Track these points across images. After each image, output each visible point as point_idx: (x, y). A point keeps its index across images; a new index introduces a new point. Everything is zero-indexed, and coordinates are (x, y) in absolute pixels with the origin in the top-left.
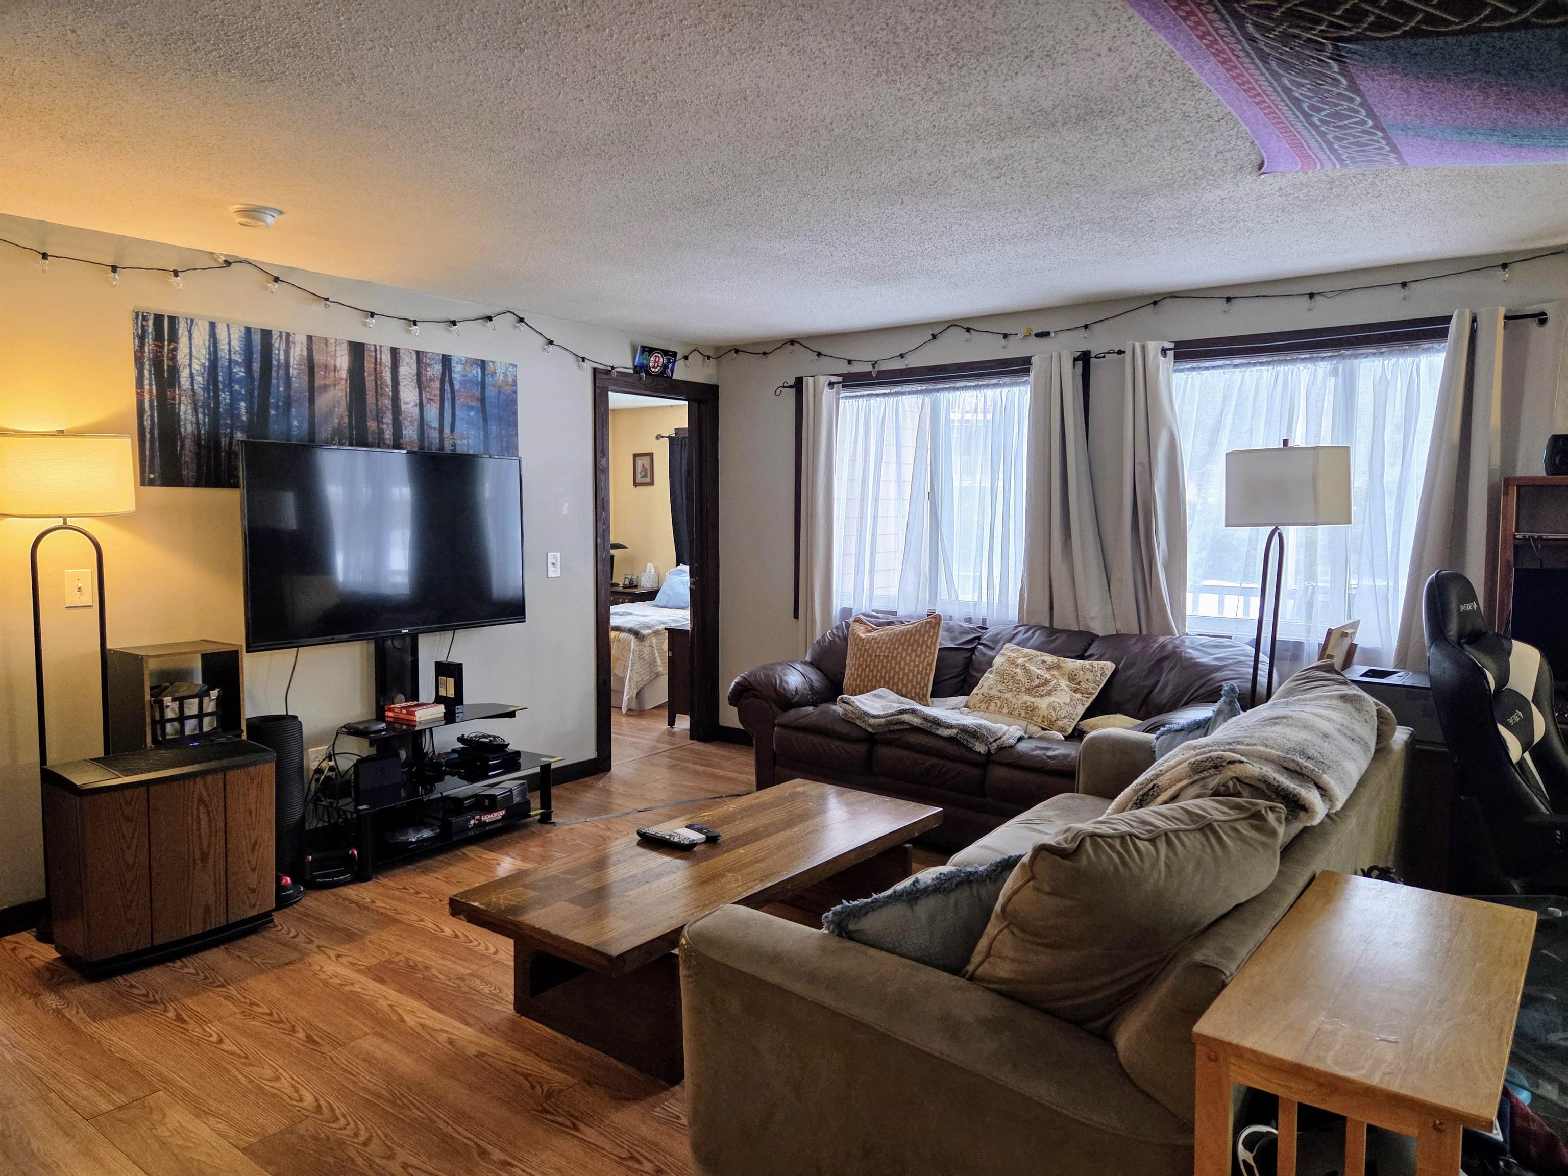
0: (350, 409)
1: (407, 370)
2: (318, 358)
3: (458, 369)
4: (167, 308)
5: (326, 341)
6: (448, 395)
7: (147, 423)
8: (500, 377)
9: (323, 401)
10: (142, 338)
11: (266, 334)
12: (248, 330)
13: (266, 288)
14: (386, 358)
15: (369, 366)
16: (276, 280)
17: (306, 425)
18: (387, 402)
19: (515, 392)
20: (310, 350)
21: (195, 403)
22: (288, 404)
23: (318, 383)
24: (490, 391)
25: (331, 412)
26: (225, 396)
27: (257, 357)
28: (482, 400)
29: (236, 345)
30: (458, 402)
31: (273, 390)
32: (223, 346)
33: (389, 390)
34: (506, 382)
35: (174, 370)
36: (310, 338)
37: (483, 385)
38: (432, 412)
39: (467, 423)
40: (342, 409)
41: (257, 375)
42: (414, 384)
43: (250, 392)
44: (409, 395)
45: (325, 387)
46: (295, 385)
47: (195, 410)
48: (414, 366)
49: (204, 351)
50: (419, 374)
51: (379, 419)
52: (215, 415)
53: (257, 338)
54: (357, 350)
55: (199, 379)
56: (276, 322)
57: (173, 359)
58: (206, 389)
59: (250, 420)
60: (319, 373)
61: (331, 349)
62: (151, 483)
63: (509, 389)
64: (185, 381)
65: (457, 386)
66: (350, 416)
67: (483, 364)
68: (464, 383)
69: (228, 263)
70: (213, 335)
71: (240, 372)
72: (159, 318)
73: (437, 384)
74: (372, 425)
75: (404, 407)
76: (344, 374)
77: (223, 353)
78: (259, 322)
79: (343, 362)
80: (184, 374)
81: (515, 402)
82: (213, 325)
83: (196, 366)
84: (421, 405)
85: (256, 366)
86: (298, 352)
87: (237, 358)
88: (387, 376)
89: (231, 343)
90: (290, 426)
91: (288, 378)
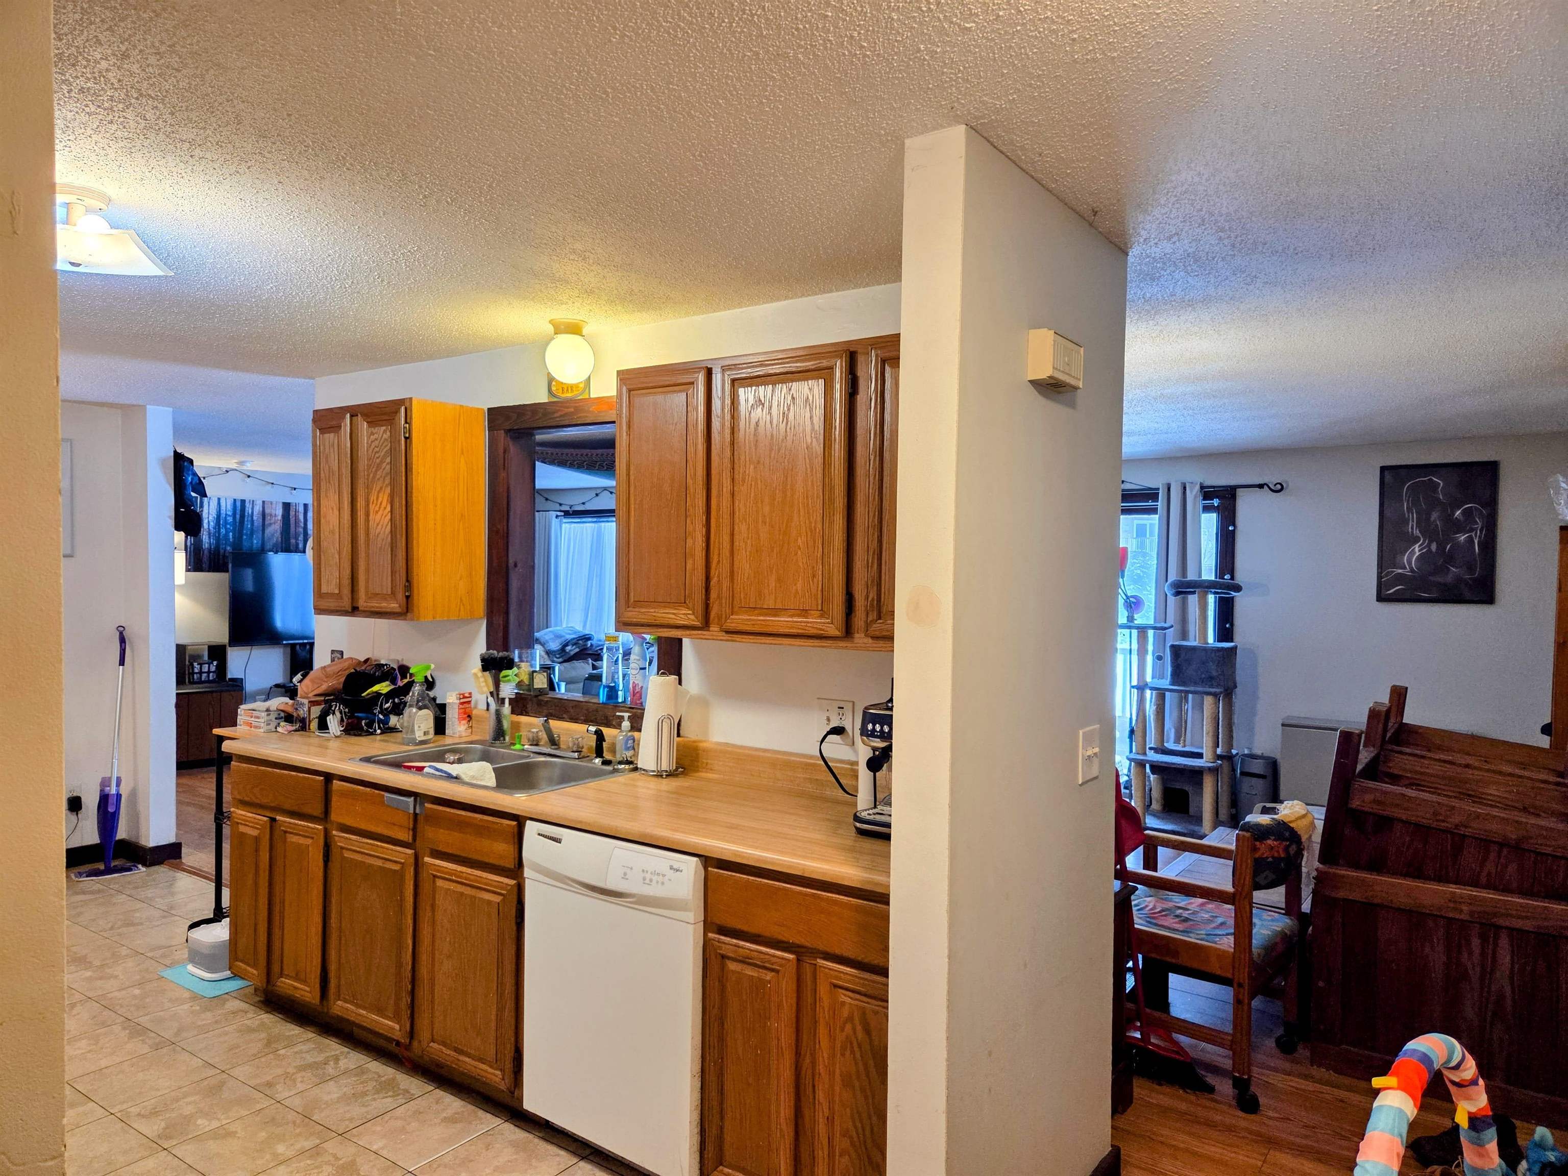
0: (282, 534)
2: (267, 511)
5: (271, 503)
9: (268, 531)
11: (243, 502)
12: (235, 500)
13: (244, 481)
14: (301, 509)
15: (292, 513)
16: (249, 476)
17: (260, 543)
18: (301, 530)
20: (263, 508)
21: (209, 534)
22: (252, 532)
23: (267, 522)
25: (273, 535)
26: (223, 531)
27: (238, 512)
29: (229, 507)
31: (245, 527)
32: (223, 508)
33: (302, 525)
36: (264, 502)
40: (278, 535)
41: (238, 520)
43: (235, 528)
45: (271, 524)
46: (256, 524)
47: (210, 538)
51: (297, 539)
52: (218, 539)
53: (238, 504)
54: (287, 506)
55: (212, 524)
56: (246, 496)
58: (214, 528)
59: (234, 541)
60: (268, 518)
61: (274, 506)
62: (192, 571)
66: (282, 538)
69: (227, 471)
70: (219, 504)
71: (230, 519)
74: (293, 541)
75: (309, 531)
76: (280, 517)
77: (223, 512)
78: (240, 496)
79: (279, 512)
82: (219, 499)
83: (211, 518)
85: (238, 516)
86: (258, 508)
87: (230, 513)
88: (301, 517)
89: (227, 507)
90: (252, 543)
91: (252, 521)
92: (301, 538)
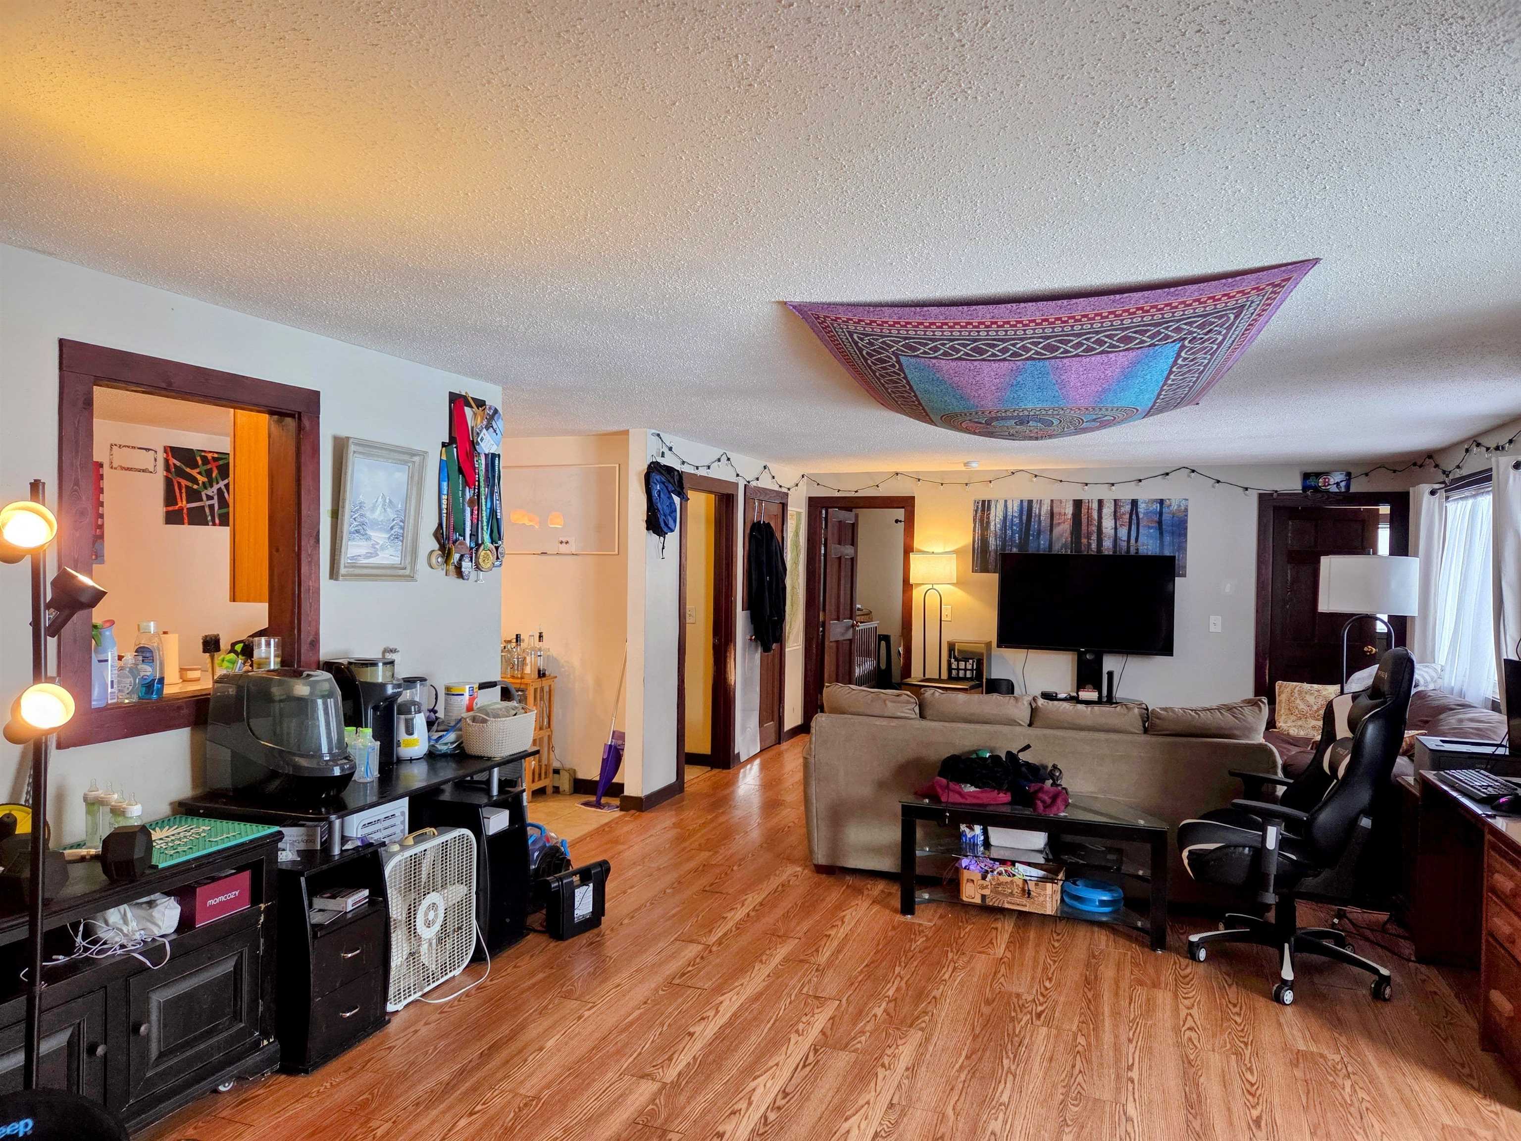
0: (1072, 534)
1: (1108, 510)
2: (1055, 510)
3: (1142, 508)
4: (986, 498)
5: (1061, 501)
6: (1134, 521)
7: (976, 546)
8: (1174, 507)
9: (1057, 531)
10: (976, 511)
11: (1030, 502)
12: (1022, 501)
13: (1032, 481)
14: (1095, 506)
15: (1084, 511)
16: (1036, 476)
17: (1047, 543)
18: (1095, 529)
19: (1186, 516)
20: (1052, 507)
21: (996, 536)
22: (1039, 532)
23: (1055, 522)
24: (1166, 517)
25: (1062, 535)
26: (1009, 532)
27: (1025, 513)
28: (1160, 523)
29: (1016, 508)
30: (1141, 525)
31: (1032, 528)
32: (1010, 510)
33: (1096, 522)
34: (1180, 511)
35: (988, 523)
36: (1052, 501)
37: (1161, 514)
38: (1123, 532)
39: (1147, 536)
40: (1067, 534)
41: (1024, 521)
42: (1112, 517)
43: (1021, 530)
44: (1108, 524)
45: (1059, 524)
46: (1043, 524)
47: (996, 540)
48: (1113, 508)
49: (1001, 513)
50: (1115, 512)
51: (1089, 538)
52: (1004, 541)
53: (1025, 504)
54: (1078, 504)
55: (998, 526)
56: (1035, 497)
57: (988, 518)
58: (1001, 530)
59: (1020, 542)
60: (1056, 517)
61: (1063, 504)
62: (976, 571)
63: (1181, 515)
64: (992, 527)
65: (1141, 516)
66: (1072, 538)
67: (1161, 502)
68: (1146, 514)
69: (1013, 473)
70: (1006, 506)
71: (1016, 521)
72: (984, 502)
73: (1127, 516)
74: (1084, 541)
75: (1104, 530)
76: (1070, 516)
77: (1010, 513)
78: (1026, 497)
79: (1069, 510)
80: (992, 524)
81: (1185, 522)
82: (1006, 501)
83: (997, 520)
84: (1116, 529)
85: (1024, 517)
86: (1046, 508)
87: (1016, 515)
88: (1095, 515)
89: (1014, 508)
90: (1039, 544)
91: (1040, 522)
92: (1094, 537)
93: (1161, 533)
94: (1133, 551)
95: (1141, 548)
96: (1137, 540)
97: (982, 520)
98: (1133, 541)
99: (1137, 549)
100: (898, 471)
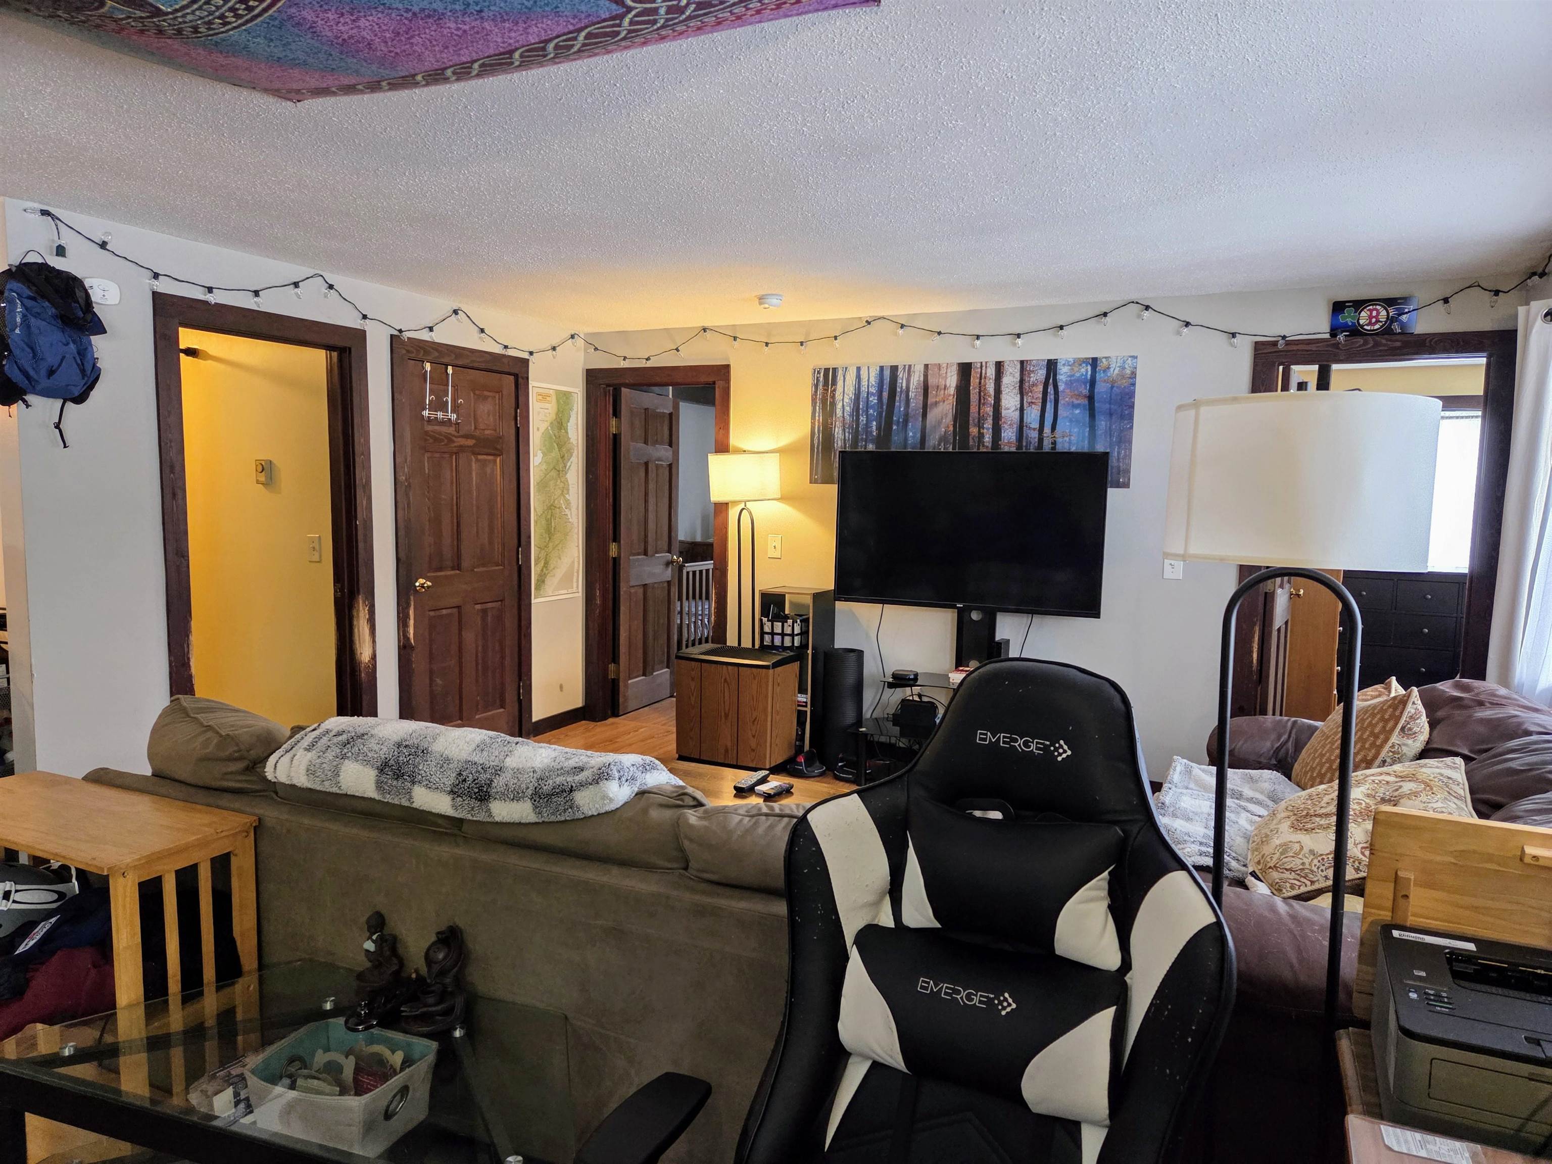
0: (955, 419)
1: (1010, 379)
2: (932, 381)
3: (1063, 373)
4: (830, 363)
5: (939, 366)
6: (1051, 396)
7: (816, 442)
8: (1115, 371)
9: (932, 416)
10: (816, 386)
11: (894, 369)
12: (882, 368)
13: (896, 334)
14: (991, 372)
15: (974, 381)
16: (902, 326)
17: (919, 435)
18: (989, 410)
19: (1134, 384)
20: (926, 376)
21: (844, 425)
22: (906, 422)
23: (931, 400)
24: (1101, 388)
25: (939, 423)
26: (863, 419)
27: (886, 387)
28: (1091, 398)
29: (873, 380)
30: (1061, 402)
31: (896, 411)
32: (864, 383)
33: (991, 400)
34: (1123, 377)
35: (833, 404)
36: (926, 366)
37: (1093, 382)
38: (1033, 415)
39: (1071, 421)
40: (949, 420)
41: (885, 401)
42: (1017, 390)
43: (880, 414)
44: (1010, 402)
45: (936, 403)
46: (912, 405)
47: (844, 430)
48: (1018, 375)
49: (852, 389)
50: (1022, 381)
51: (980, 426)
52: (856, 434)
53: (887, 373)
54: (965, 370)
55: (847, 409)
56: (898, 360)
57: (833, 397)
58: (851, 415)
59: (879, 434)
60: (932, 393)
61: (943, 371)
62: (816, 482)
63: (1124, 383)
64: (839, 412)
65: (1061, 387)
66: (955, 426)
67: (1094, 362)
68: (1069, 384)
69: (868, 323)
70: (858, 377)
71: (874, 400)
72: (827, 370)
73: (1040, 388)
74: (974, 431)
75: (1004, 413)
76: (952, 390)
77: (864, 389)
78: (888, 360)
79: (952, 380)
80: (839, 406)
81: (1132, 395)
82: (859, 369)
83: (846, 400)
84: (1022, 410)
85: (885, 395)
86: (917, 379)
87: (873, 390)
88: (990, 388)
89: (870, 379)
90: (906, 439)
91: (908, 401)
92: (988, 424)
93: (1092, 415)
94: (1047, 446)
95: (1059, 440)
96: (1053, 428)
97: (824, 401)
98: (1047, 430)
99: (1054, 443)
100: (706, 325)
